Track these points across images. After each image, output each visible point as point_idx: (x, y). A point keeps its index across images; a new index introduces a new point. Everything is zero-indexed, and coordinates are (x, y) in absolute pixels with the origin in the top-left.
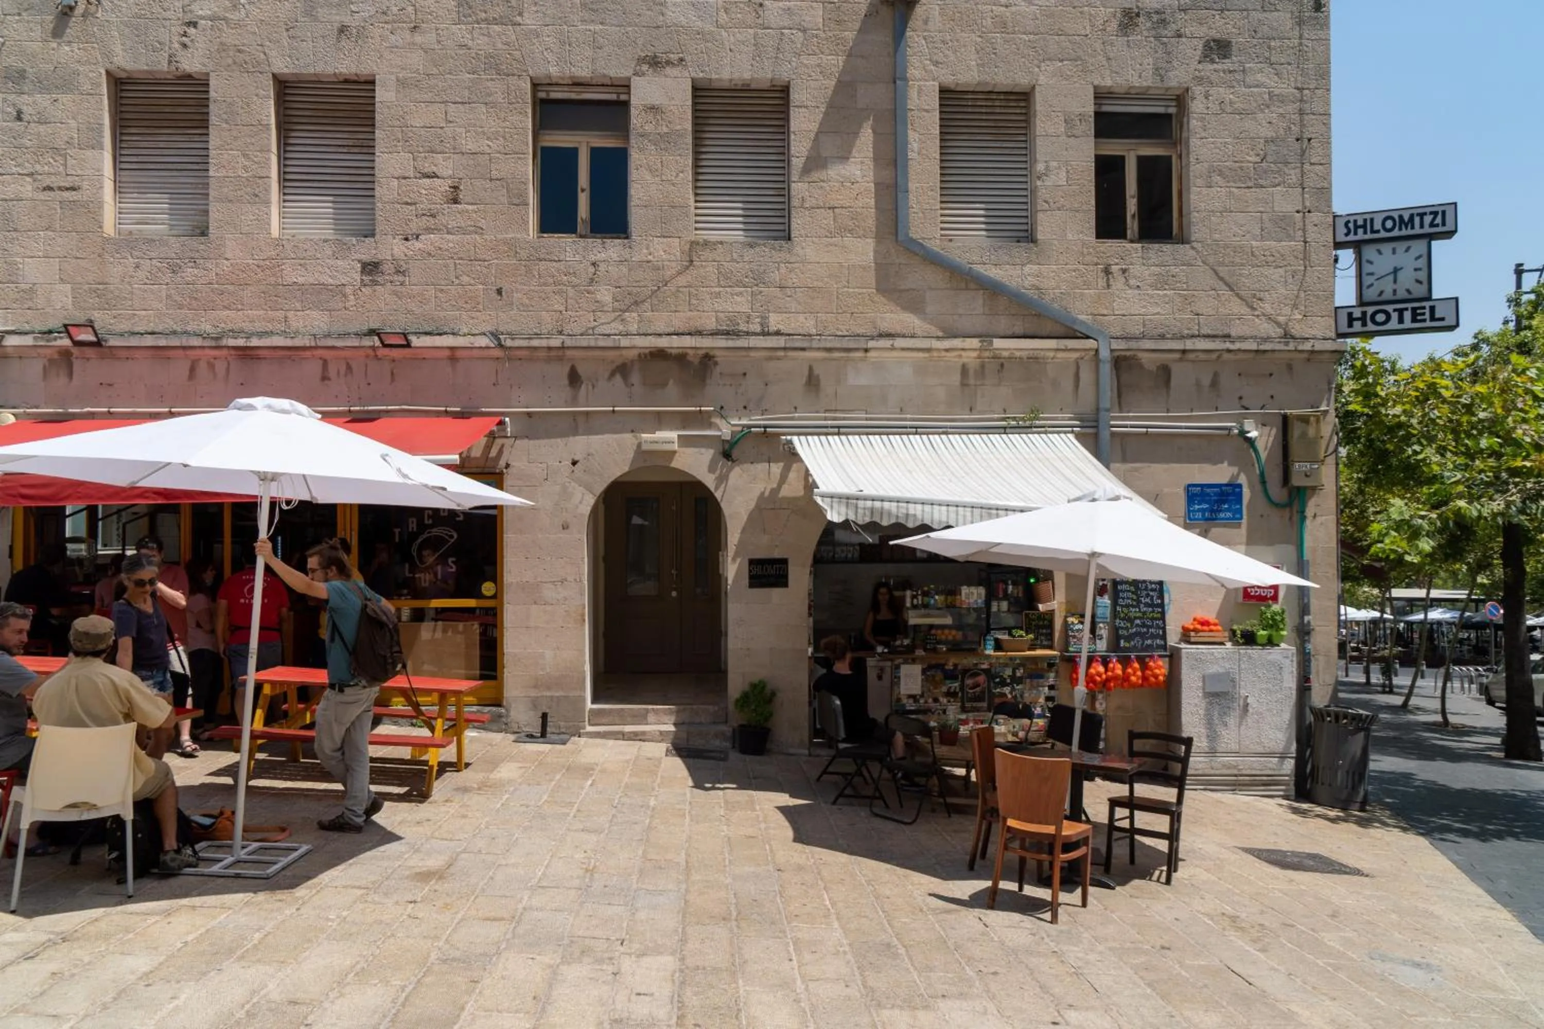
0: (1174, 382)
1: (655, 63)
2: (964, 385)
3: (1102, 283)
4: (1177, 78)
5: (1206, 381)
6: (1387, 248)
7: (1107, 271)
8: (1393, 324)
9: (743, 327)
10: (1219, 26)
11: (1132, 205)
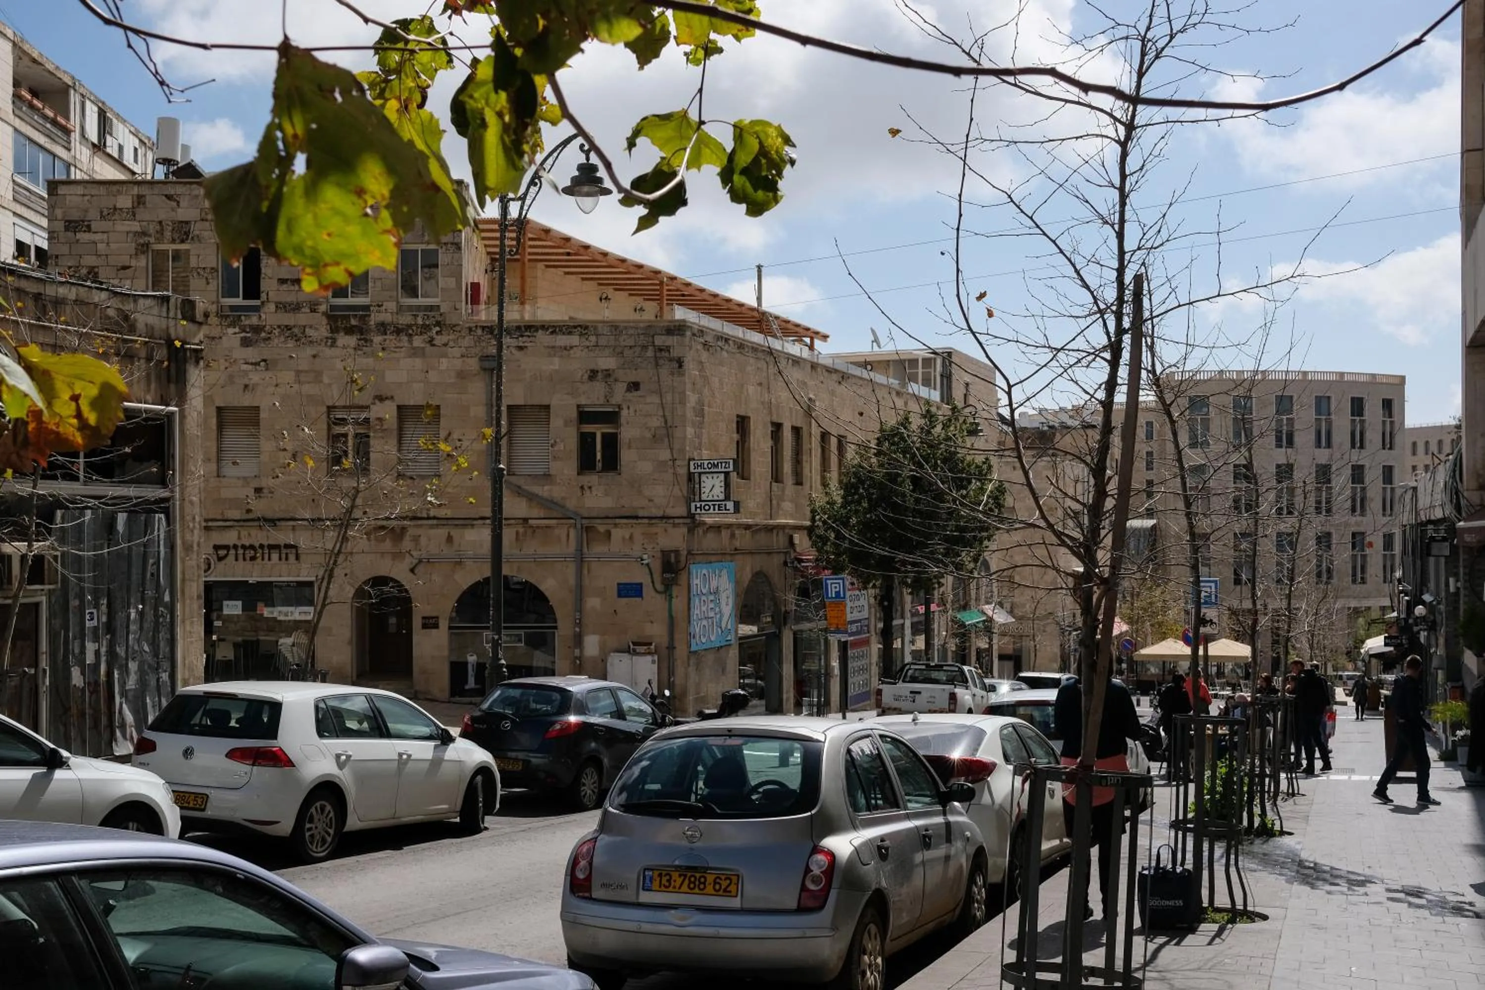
0: (612, 537)
1: (381, 399)
2: (517, 539)
3: (580, 494)
4: (617, 399)
5: (627, 537)
6: (710, 476)
7: (582, 488)
8: (711, 511)
9: (419, 515)
10: (633, 377)
11: (599, 456)
